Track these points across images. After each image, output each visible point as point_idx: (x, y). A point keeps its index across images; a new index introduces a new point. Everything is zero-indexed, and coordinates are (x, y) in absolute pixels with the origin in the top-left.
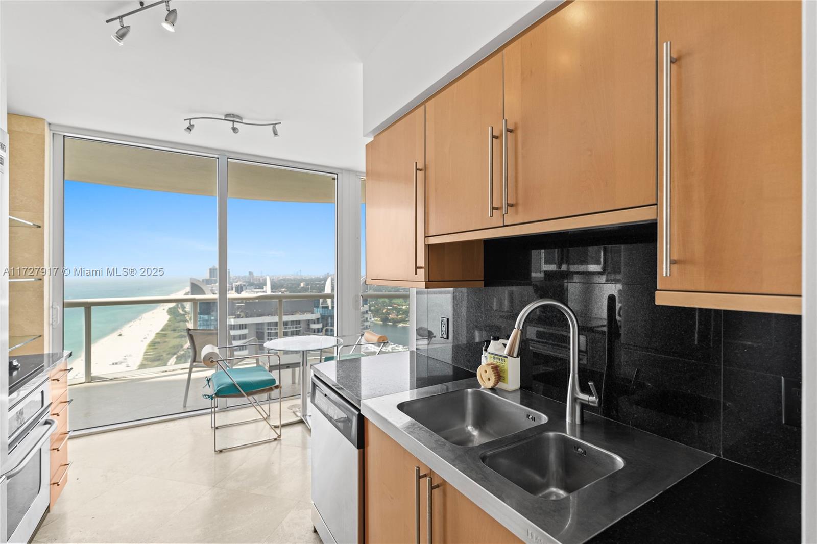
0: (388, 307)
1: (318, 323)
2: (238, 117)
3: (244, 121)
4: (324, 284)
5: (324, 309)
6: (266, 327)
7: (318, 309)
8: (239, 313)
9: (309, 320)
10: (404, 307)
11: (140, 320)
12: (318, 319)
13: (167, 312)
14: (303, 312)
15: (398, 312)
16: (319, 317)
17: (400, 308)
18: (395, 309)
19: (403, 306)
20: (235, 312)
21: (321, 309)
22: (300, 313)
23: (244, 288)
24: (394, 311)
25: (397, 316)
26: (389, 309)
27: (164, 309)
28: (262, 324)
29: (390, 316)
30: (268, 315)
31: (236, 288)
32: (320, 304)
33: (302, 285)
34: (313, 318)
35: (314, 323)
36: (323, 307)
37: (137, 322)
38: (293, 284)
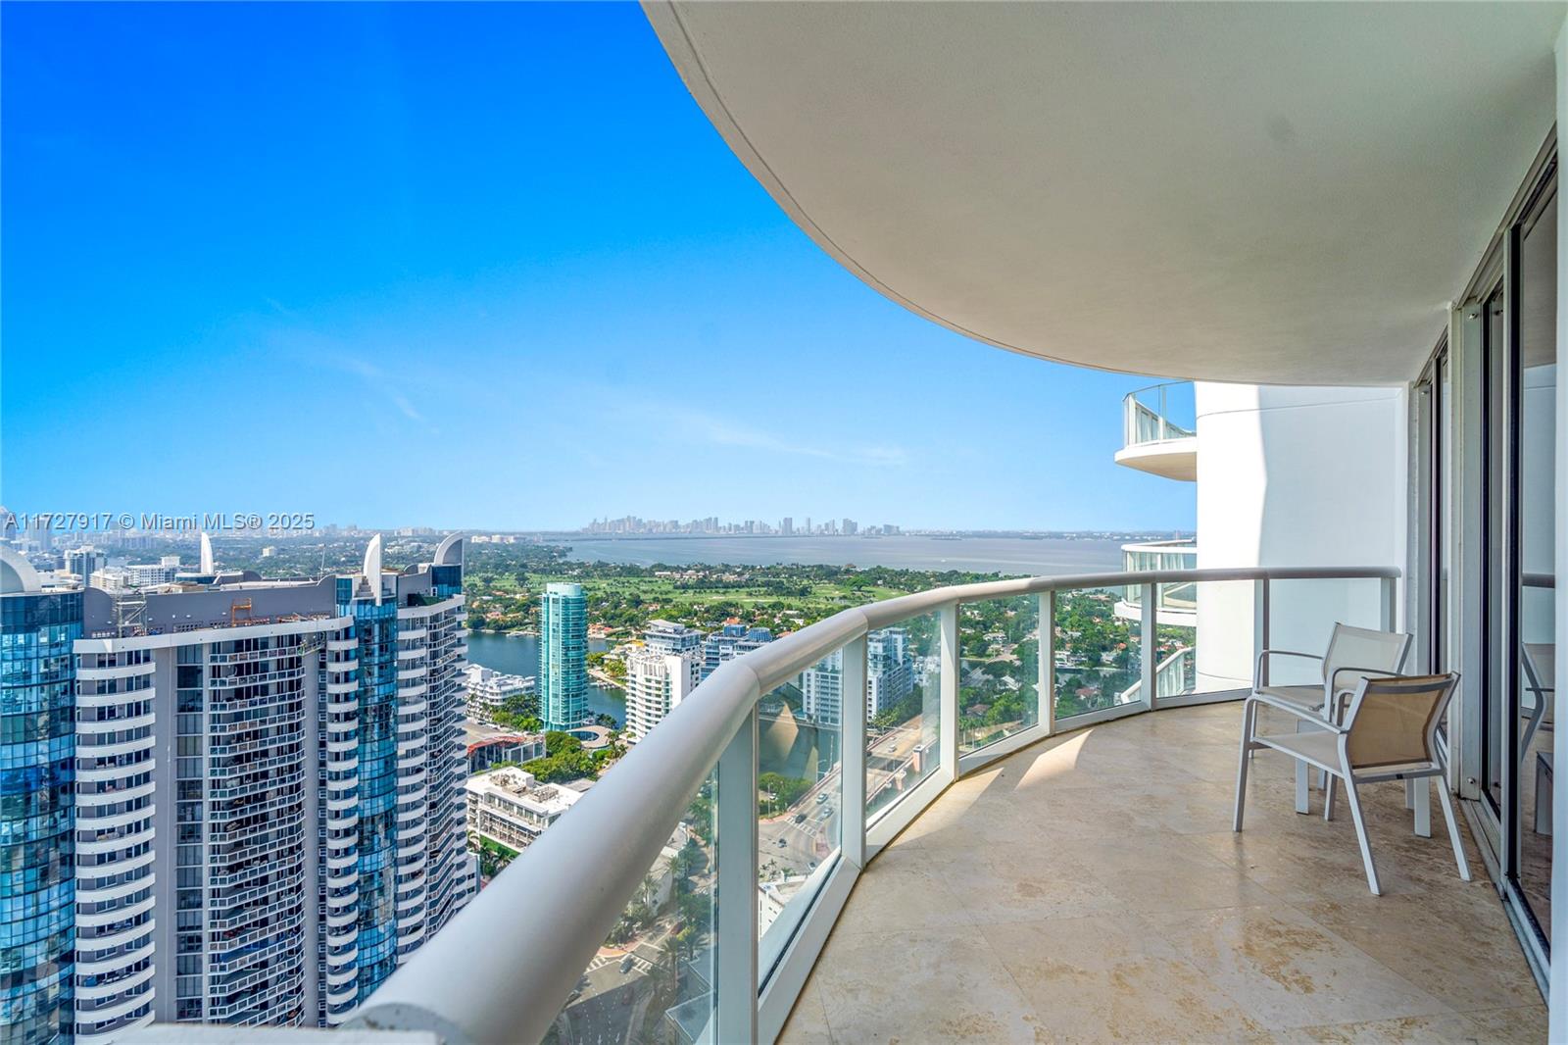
0: (484, 598)
1: (347, 637)
4: (362, 549)
5: (362, 607)
6: (206, 655)
7: (348, 607)
8: (127, 623)
9: (323, 633)
10: (518, 596)
12: (347, 630)
14: (308, 615)
15: (506, 608)
16: (352, 624)
17: (512, 599)
18: (500, 600)
19: (515, 593)
20: (116, 622)
21: (355, 608)
22: (299, 617)
23: (99, 561)
24: (498, 607)
25: (505, 614)
26: (487, 603)
28: (196, 649)
29: (489, 615)
30: (211, 626)
31: (73, 562)
32: (353, 594)
34: (337, 628)
35: (338, 639)
36: (359, 602)
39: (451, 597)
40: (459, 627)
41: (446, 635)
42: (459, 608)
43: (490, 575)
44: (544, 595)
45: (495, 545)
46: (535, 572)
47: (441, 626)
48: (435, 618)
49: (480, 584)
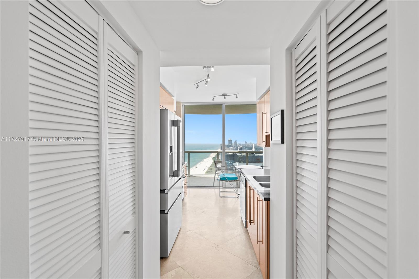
2: (226, 94)
3: (228, 95)
11: (203, 162)
13: (212, 159)
27: (211, 158)
37: (202, 163)
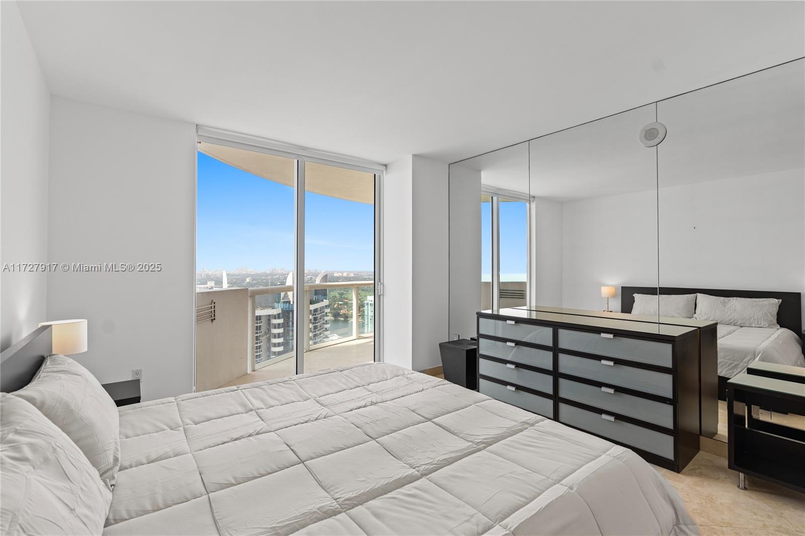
0: (340, 303)
1: (279, 318)
4: (285, 278)
5: (285, 304)
7: (279, 304)
9: (269, 316)
12: (279, 314)
14: (264, 307)
16: (280, 312)
21: (282, 304)
22: (260, 308)
24: (345, 307)
26: (341, 304)
29: (341, 311)
32: (282, 298)
33: (248, 280)
34: (274, 313)
35: (275, 318)
36: (284, 302)
38: (237, 279)
39: (323, 301)
40: (326, 315)
41: (320, 319)
42: (326, 306)
43: (342, 292)
44: (366, 302)
45: (344, 277)
46: (363, 290)
47: (318, 314)
48: (316, 310)
49: (338, 296)
